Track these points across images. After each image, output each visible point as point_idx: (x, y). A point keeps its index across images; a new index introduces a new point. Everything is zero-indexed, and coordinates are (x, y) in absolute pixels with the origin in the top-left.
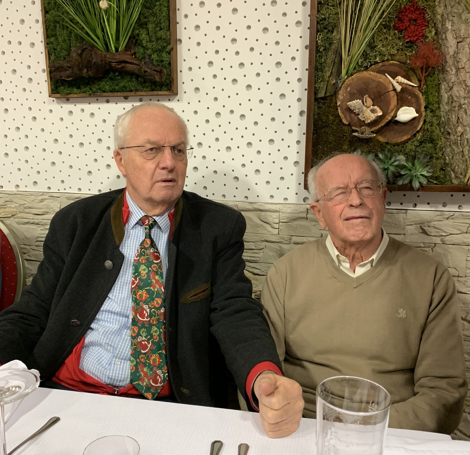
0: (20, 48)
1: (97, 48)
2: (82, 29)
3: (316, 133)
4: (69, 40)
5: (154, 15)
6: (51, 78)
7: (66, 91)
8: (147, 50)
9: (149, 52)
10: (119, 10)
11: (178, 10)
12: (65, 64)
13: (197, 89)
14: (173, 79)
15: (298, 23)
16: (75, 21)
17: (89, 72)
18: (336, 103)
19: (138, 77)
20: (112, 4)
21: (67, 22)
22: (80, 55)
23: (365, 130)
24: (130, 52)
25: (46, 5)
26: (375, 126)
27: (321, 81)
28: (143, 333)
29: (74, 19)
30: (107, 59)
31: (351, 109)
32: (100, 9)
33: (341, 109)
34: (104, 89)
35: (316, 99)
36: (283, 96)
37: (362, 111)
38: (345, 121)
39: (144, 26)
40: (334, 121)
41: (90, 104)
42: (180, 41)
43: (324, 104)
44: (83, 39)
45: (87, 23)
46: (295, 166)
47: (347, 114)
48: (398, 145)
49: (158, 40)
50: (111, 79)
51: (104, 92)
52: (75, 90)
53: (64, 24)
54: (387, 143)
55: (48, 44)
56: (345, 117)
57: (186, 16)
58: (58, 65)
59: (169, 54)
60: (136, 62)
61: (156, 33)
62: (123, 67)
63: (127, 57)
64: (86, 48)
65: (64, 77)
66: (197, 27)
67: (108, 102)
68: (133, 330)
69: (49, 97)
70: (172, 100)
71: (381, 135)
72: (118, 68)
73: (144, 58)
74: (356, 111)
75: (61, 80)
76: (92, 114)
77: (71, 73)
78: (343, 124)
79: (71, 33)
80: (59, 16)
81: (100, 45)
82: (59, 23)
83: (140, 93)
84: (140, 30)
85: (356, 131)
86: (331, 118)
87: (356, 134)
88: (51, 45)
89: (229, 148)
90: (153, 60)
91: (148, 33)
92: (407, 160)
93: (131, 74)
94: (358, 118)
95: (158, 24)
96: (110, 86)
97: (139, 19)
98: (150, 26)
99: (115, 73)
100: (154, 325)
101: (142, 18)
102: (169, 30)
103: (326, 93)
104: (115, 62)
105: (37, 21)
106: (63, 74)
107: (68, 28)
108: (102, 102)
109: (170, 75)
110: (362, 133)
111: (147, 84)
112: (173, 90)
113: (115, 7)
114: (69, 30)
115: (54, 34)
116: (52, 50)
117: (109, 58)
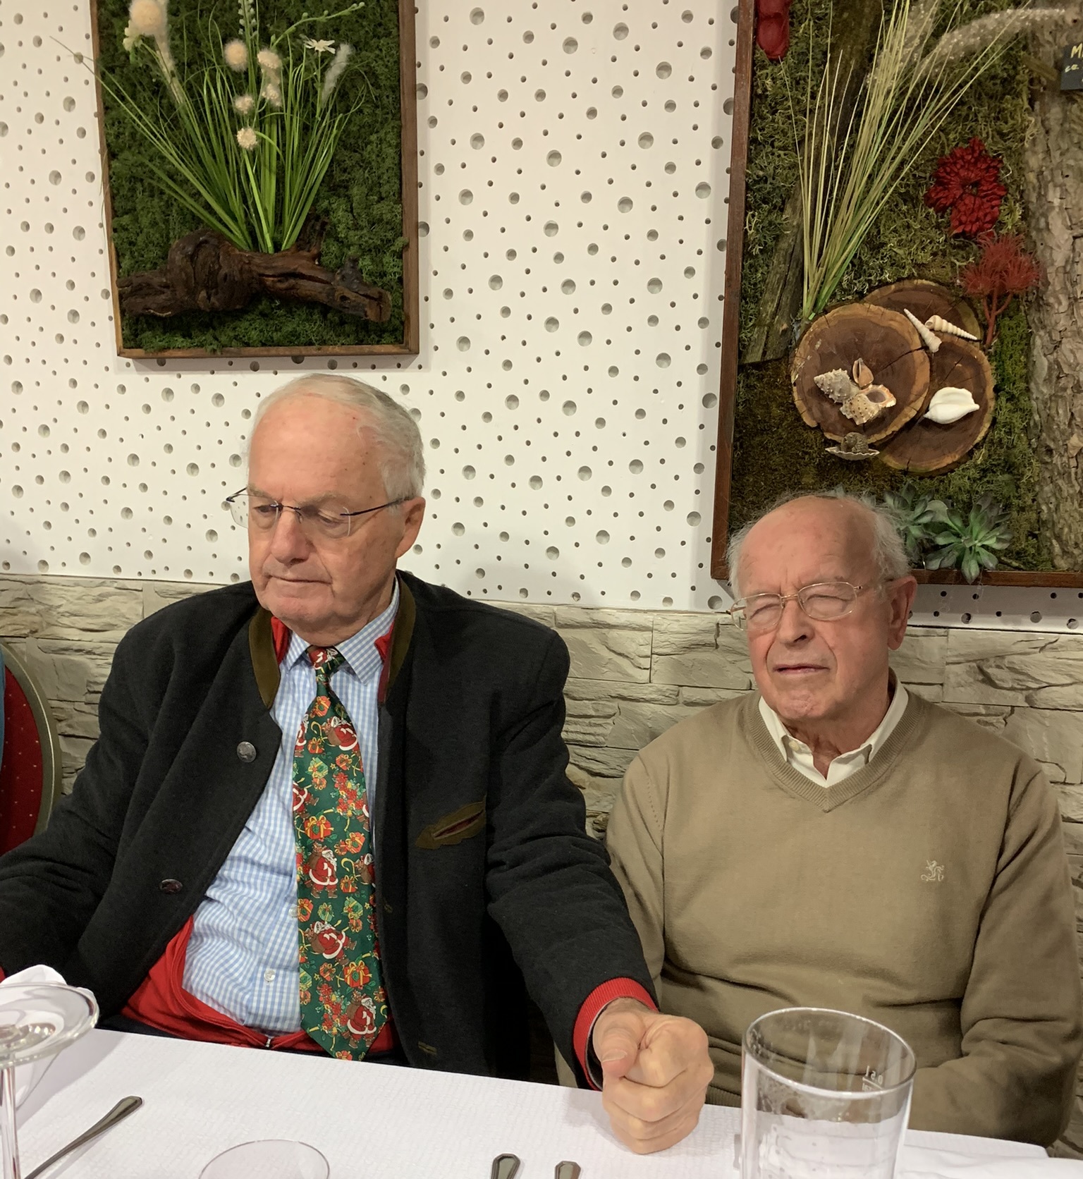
0: (50, 239)
1: (230, 241)
2: (196, 195)
3: (741, 446)
4: (166, 222)
5: (365, 164)
6: (123, 312)
7: (158, 342)
8: (348, 247)
9: (352, 252)
10: (284, 152)
11: (422, 153)
12: (157, 280)
13: (464, 341)
14: (408, 317)
15: (703, 188)
16: (179, 178)
17: (213, 299)
18: (789, 377)
19: (325, 310)
20: (266, 137)
21: (160, 179)
22: (192, 258)
23: (856, 442)
24: (309, 251)
25: (112, 138)
26: (879, 432)
27: (754, 326)
28: (324, 913)
29: (177, 171)
30: (254, 268)
31: (823, 392)
32: (239, 149)
33: (800, 392)
34: (246, 339)
35: (742, 368)
36: (664, 358)
37: (848, 397)
38: (808, 421)
39: (342, 191)
40: (782, 420)
41: (213, 373)
42: (426, 227)
43: (760, 379)
44: (197, 220)
45: (207, 180)
46: (691, 524)
47: (814, 402)
48: (931, 478)
49: (374, 224)
50: (263, 315)
51: (247, 345)
52: (179, 340)
53: (154, 183)
54: (905, 472)
55: (115, 230)
56: (809, 410)
57: (440, 169)
58: (139, 280)
59: (400, 257)
60: (321, 276)
61: (368, 207)
62: (293, 288)
63: (301, 264)
64: (206, 242)
65: (154, 310)
66: (466, 195)
67: (255, 368)
68: (302, 906)
69: (119, 355)
70: (406, 367)
71: (892, 453)
72: (281, 290)
73: (340, 266)
74: (835, 396)
75: (145, 316)
76: (219, 398)
77: (169, 300)
78: (805, 426)
79: (169, 205)
80: (142, 165)
81: (238, 234)
82: (142, 180)
83: (330, 349)
84: (333, 199)
85: (835, 443)
86: (776, 411)
87: (833, 450)
88: (124, 235)
89: (536, 480)
90: (361, 271)
91: (352, 208)
92: (951, 512)
93: (311, 304)
94: (840, 413)
95: (373, 187)
96: (261, 331)
97: (329, 174)
98: (356, 191)
99: (272, 301)
100: (349, 895)
101: (336, 173)
102: (399, 200)
103: (764, 353)
104: (273, 276)
105: (91, 177)
106: (150, 301)
107: (162, 193)
108: (241, 369)
109: (402, 307)
110: (849, 448)
111: (347, 328)
112: (407, 343)
113: (274, 143)
114: (165, 198)
115: (129, 206)
116: (126, 246)
117: (258, 266)
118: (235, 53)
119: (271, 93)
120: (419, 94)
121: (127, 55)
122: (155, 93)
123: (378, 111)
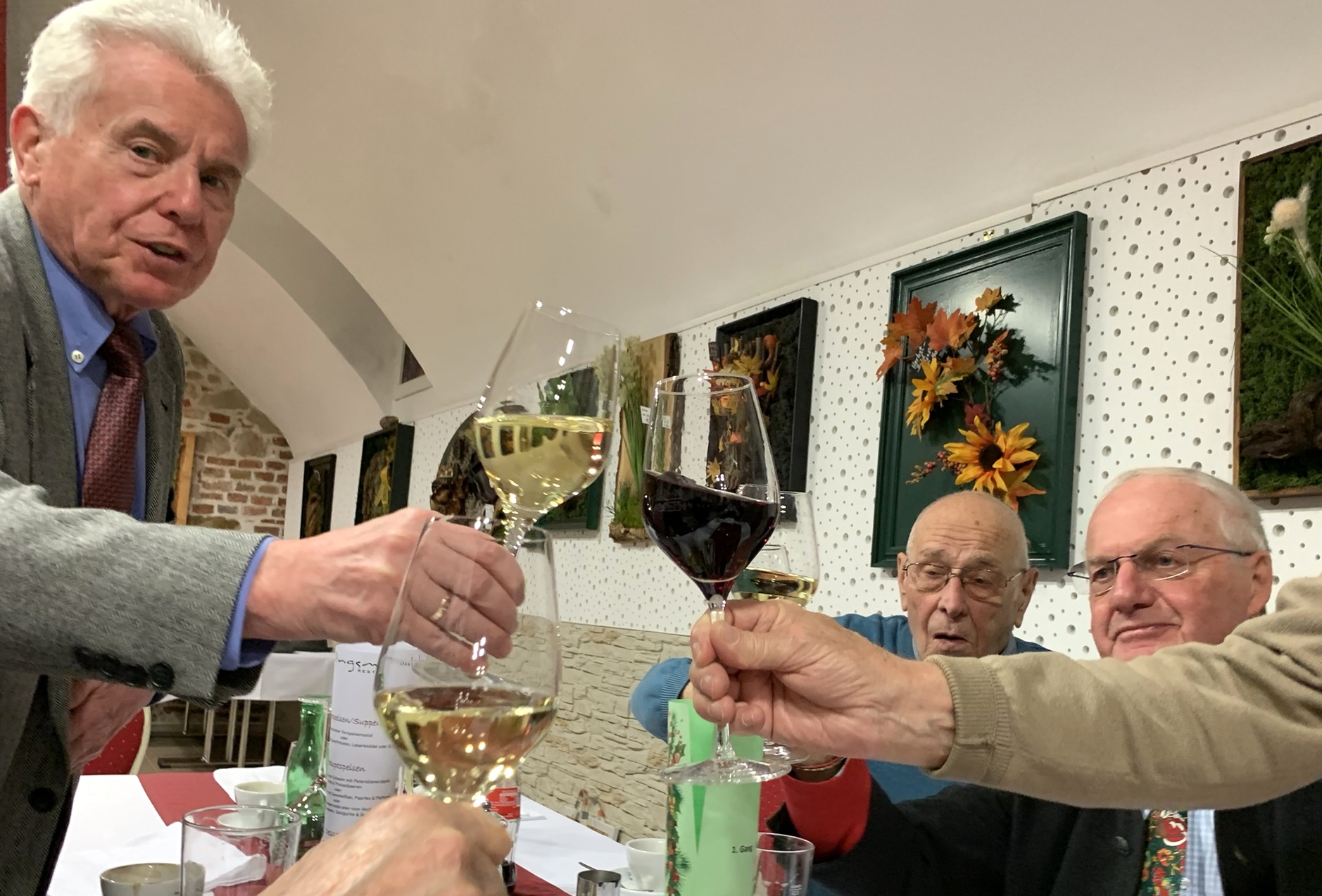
0: (1184, 406)
4: (1291, 378)
6: (1241, 460)
7: (1273, 483)
12: (1276, 427)
16: (1307, 340)
21: (1288, 343)
22: (1313, 405)
25: (1247, 317)
29: (1306, 333)
52: (1295, 480)
53: (1283, 347)
55: (1242, 391)
58: (1260, 429)
65: (1272, 453)
75: (1262, 460)
77: (1288, 443)
79: (1295, 364)
80: (1272, 334)
82: (1270, 347)
88: (1249, 393)
105: (1225, 352)
106: (1268, 446)
107: (1289, 354)
114: (1292, 358)
115: (1257, 369)
116: (1251, 403)
121: (1267, 248)
122: (1290, 274)
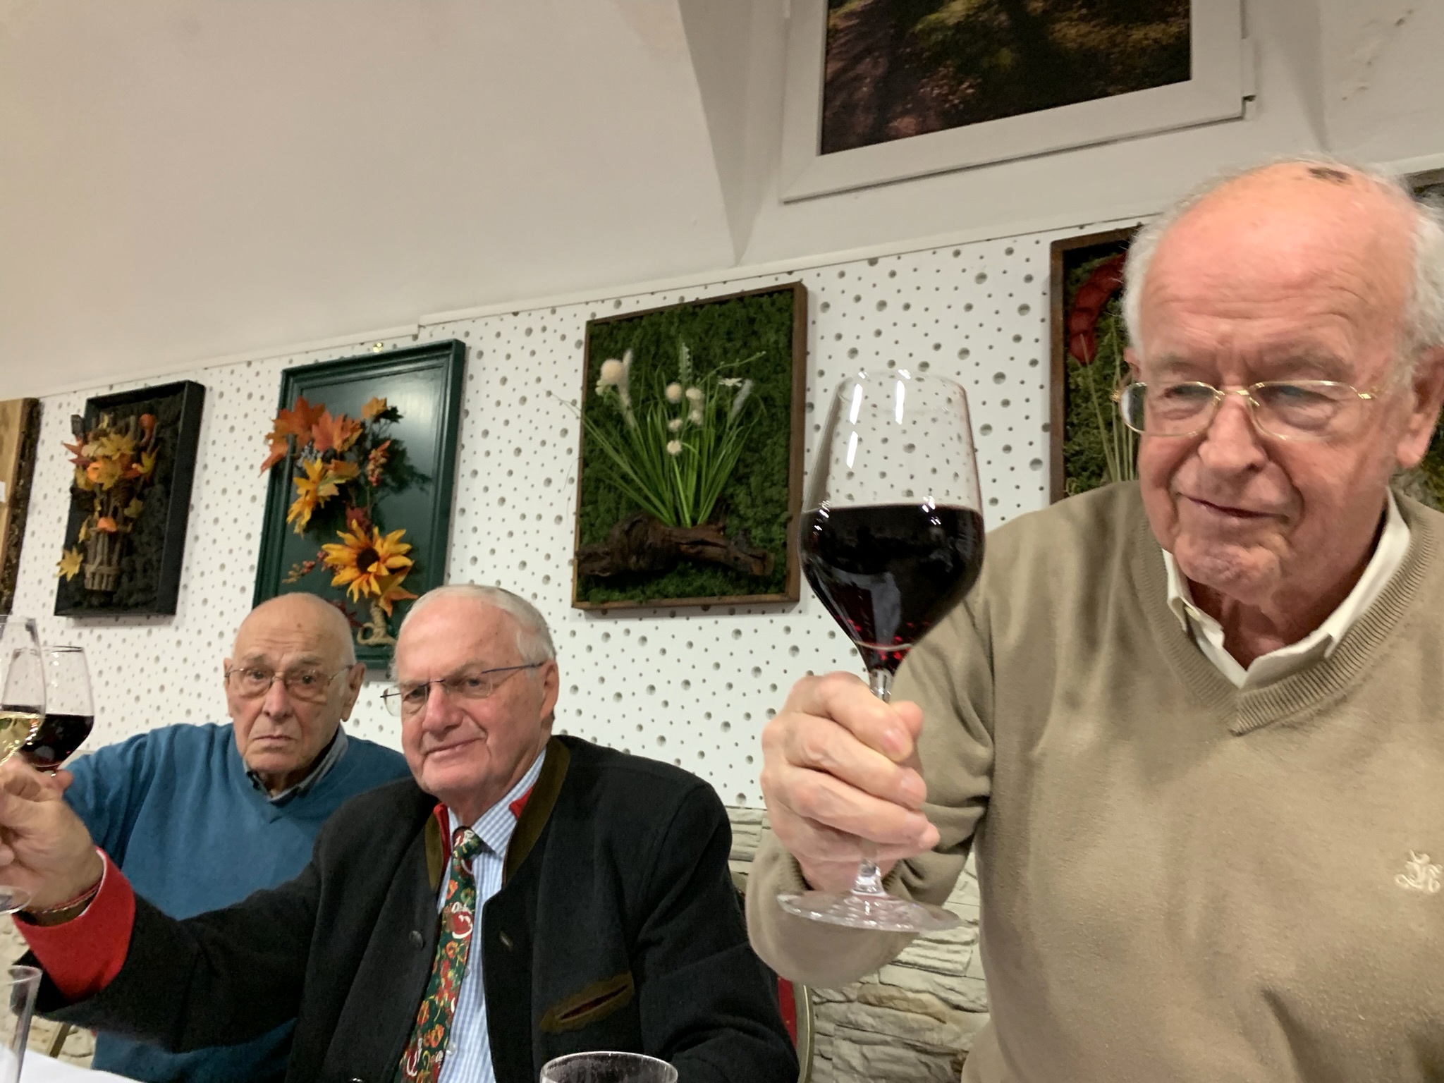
0: (538, 525)
1: (659, 519)
2: (639, 490)
4: (618, 509)
5: (762, 461)
6: (579, 575)
7: (602, 596)
8: (746, 521)
11: (808, 451)
12: (602, 550)
14: (789, 572)
15: (1036, 462)
16: (628, 479)
17: (641, 562)
19: (725, 569)
20: (691, 447)
21: (615, 481)
22: (627, 533)
24: (717, 525)
25: (587, 454)
29: (627, 474)
30: (672, 539)
32: (671, 456)
34: (665, 593)
39: (744, 480)
41: (641, 620)
44: (638, 506)
45: (647, 480)
49: (766, 503)
50: (679, 574)
51: (666, 597)
52: (616, 595)
53: (612, 483)
55: (581, 517)
58: (593, 551)
59: (784, 527)
60: (722, 542)
61: (762, 490)
62: (700, 552)
63: (709, 536)
64: (640, 521)
65: (600, 571)
67: (672, 615)
69: (573, 606)
70: (789, 612)
72: (692, 554)
73: (736, 534)
75: (594, 576)
76: (643, 639)
77: (609, 564)
79: (620, 497)
80: (604, 471)
81: (666, 516)
82: (603, 482)
83: (727, 599)
84: (736, 487)
88: (586, 519)
91: (751, 493)
93: (715, 564)
95: (767, 477)
96: (677, 586)
97: (735, 469)
98: (753, 480)
99: (686, 563)
101: (741, 468)
102: (787, 486)
104: (687, 544)
105: (571, 480)
106: (596, 566)
107: (616, 489)
108: (662, 616)
109: (784, 565)
111: (743, 582)
112: (786, 593)
113: (697, 450)
114: (618, 493)
115: (593, 498)
116: (588, 527)
117: (676, 537)
118: (673, 391)
119: (695, 416)
120: (807, 410)
121: (601, 398)
122: (616, 421)
123: (775, 424)
